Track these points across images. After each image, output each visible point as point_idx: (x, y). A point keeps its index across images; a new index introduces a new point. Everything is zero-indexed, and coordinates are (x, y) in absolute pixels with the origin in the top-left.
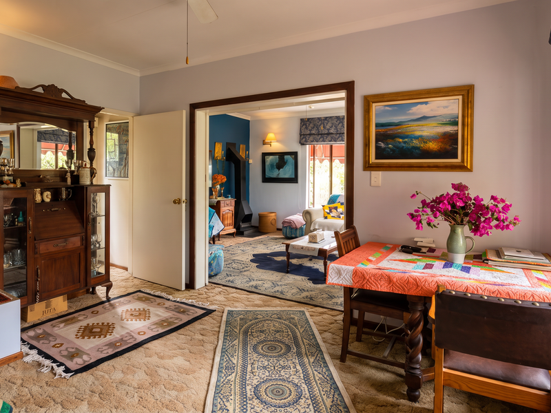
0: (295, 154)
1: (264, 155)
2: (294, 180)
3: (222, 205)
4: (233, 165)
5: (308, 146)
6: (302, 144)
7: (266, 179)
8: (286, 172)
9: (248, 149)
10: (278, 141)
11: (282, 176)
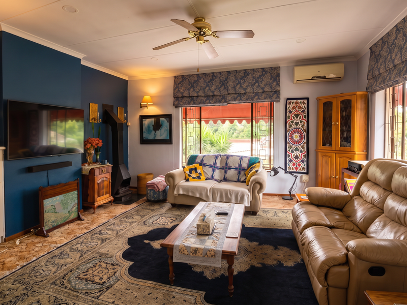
0: (169, 117)
1: (143, 117)
2: (169, 141)
3: (97, 172)
4: (110, 128)
5: (180, 108)
6: (176, 107)
7: (144, 141)
8: (162, 134)
9: (126, 112)
10: (155, 104)
11: (158, 138)
